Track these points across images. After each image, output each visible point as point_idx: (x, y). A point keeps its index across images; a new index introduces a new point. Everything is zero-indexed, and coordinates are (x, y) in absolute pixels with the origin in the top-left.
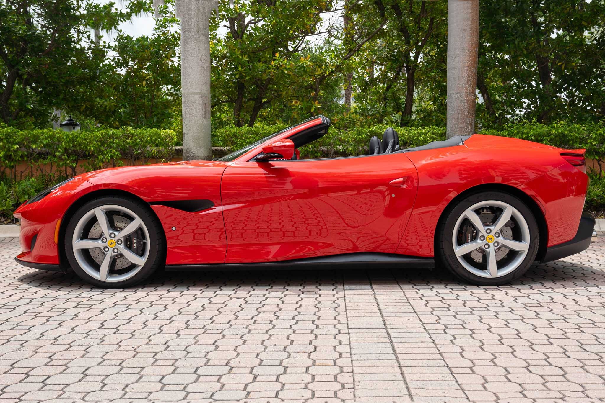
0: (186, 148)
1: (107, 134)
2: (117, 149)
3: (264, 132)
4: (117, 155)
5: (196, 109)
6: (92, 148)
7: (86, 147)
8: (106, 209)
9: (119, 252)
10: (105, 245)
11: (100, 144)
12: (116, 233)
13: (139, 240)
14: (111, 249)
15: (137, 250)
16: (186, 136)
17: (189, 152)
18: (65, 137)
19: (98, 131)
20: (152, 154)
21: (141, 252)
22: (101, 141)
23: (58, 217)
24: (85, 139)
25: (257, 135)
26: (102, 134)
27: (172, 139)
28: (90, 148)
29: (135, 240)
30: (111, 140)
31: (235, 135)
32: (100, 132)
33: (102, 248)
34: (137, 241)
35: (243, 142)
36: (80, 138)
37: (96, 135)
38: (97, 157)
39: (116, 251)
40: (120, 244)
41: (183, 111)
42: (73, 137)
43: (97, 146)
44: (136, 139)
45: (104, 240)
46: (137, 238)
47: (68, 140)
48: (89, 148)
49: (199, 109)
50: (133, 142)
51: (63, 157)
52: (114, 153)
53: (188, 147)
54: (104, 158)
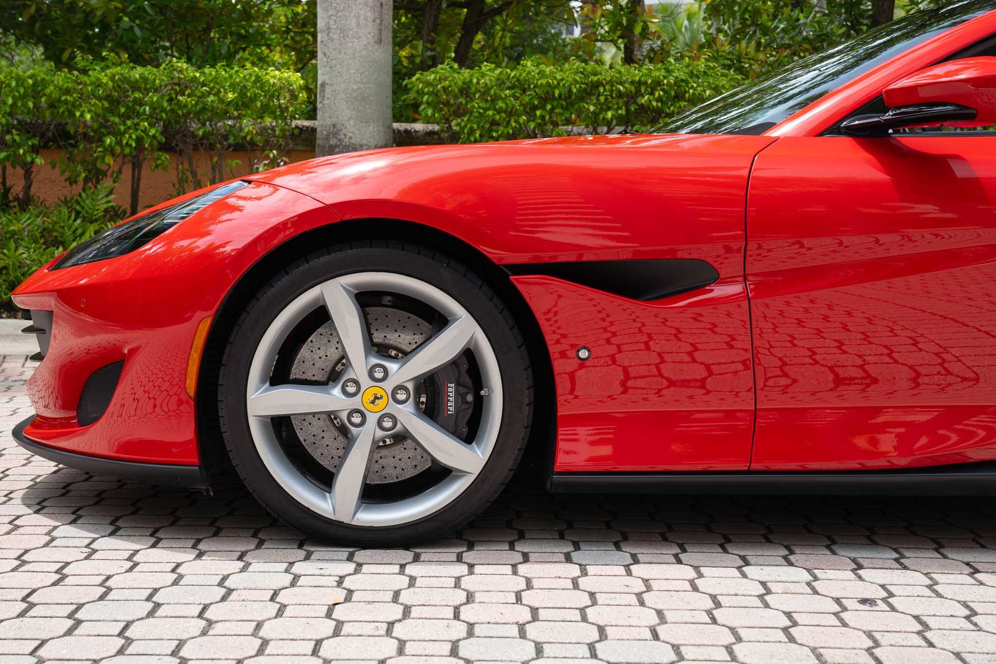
0: (329, 122)
1: (124, 79)
2: (153, 119)
3: (544, 81)
4: (154, 137)
5: (357, 17)
6: (88, 116)
7: (72, 114)
8: (356, 286)
9: (399, 427)
10: (355, 403)
11: (106, 104)
12: (393, 367)
13: (462, 390)
14: (372, 419)
15: (456, 423)
16: (328, 90)
17: (338, 132)
18: (14, 84)
19: (103, 70)
20: (245, 137)
21: (465, 430)
22: (108, 98)
23: (206, 308)
24: (67, 92)
25: (524, 91)
26: (112, 78)
27: (294, 97)
28: (82, 115)
29: (451, 388)
30: (137, 95)
31: (465, 91)
32: (108, 71)
33: (344, 416)
34: (457, 392)
35: (486, 110)
36: (55, 86)
37: (98, 79)
38: (101, 141)
39: (388, 424)
40: (402, 402)
41: (320, 23)
42: (35, 84)
43: (100, 111)
44: (204, 95)
45: (351, 389)
46: (458, 384)
47: (22, 90)
48: (78, 114)
49: (366, 18)
50: (197, 103)
51: (8, 137)
52: (145, 131)
53: (335, 120)
54: (119, 143)
